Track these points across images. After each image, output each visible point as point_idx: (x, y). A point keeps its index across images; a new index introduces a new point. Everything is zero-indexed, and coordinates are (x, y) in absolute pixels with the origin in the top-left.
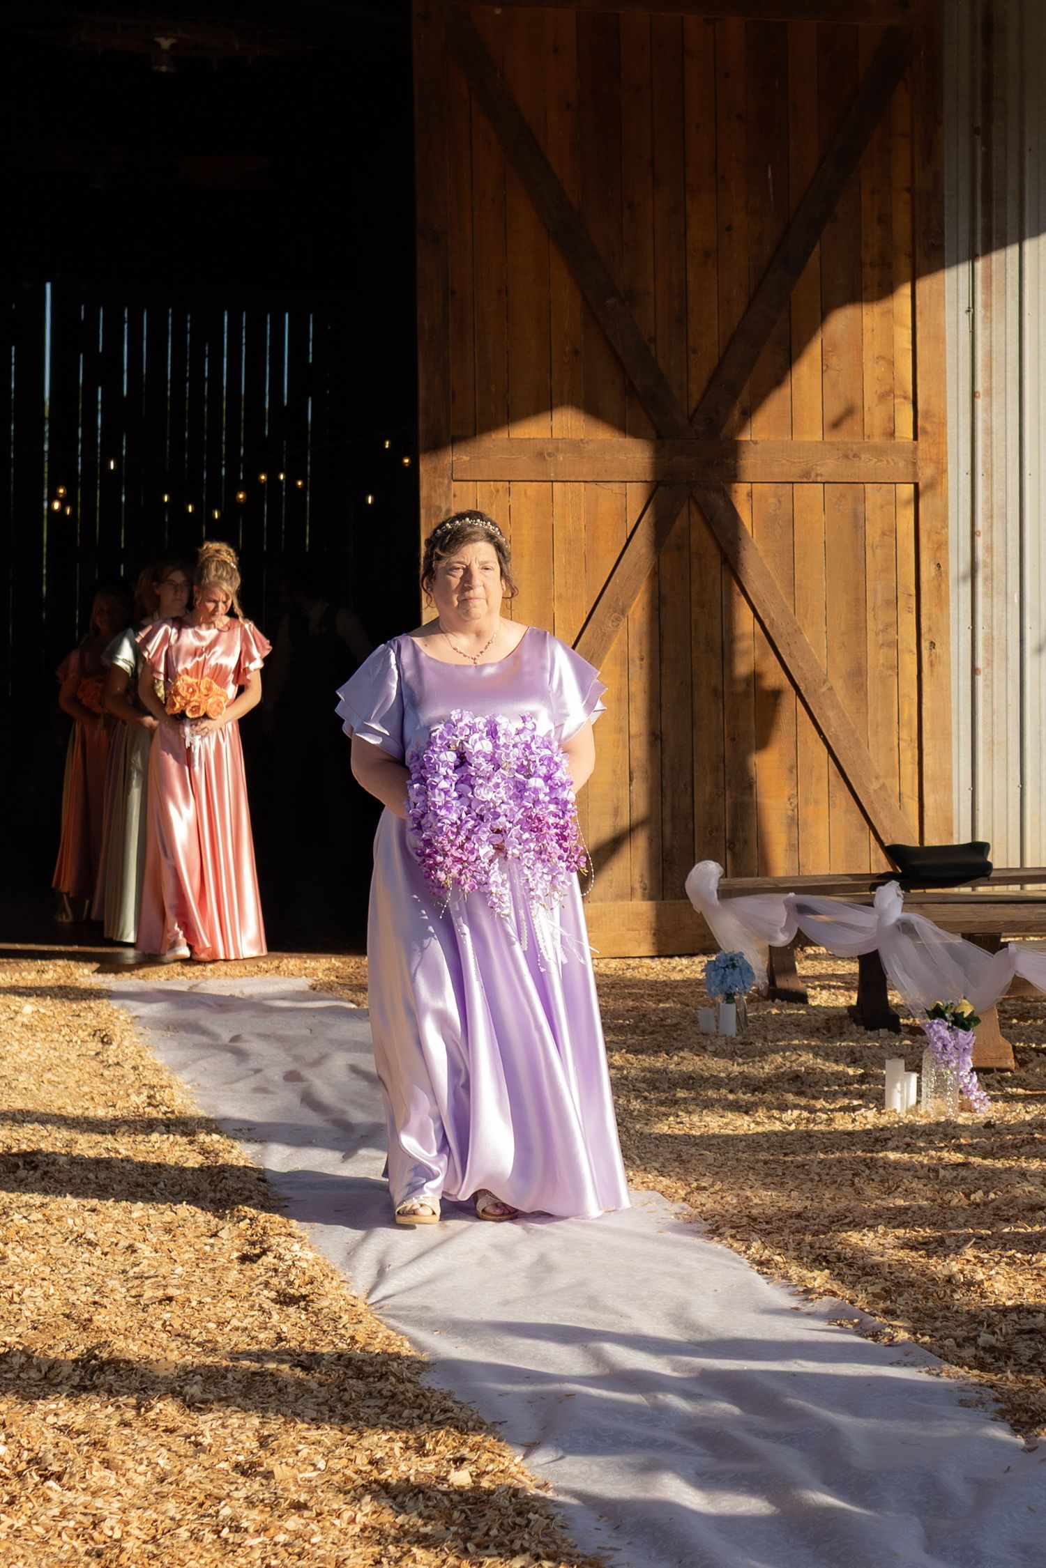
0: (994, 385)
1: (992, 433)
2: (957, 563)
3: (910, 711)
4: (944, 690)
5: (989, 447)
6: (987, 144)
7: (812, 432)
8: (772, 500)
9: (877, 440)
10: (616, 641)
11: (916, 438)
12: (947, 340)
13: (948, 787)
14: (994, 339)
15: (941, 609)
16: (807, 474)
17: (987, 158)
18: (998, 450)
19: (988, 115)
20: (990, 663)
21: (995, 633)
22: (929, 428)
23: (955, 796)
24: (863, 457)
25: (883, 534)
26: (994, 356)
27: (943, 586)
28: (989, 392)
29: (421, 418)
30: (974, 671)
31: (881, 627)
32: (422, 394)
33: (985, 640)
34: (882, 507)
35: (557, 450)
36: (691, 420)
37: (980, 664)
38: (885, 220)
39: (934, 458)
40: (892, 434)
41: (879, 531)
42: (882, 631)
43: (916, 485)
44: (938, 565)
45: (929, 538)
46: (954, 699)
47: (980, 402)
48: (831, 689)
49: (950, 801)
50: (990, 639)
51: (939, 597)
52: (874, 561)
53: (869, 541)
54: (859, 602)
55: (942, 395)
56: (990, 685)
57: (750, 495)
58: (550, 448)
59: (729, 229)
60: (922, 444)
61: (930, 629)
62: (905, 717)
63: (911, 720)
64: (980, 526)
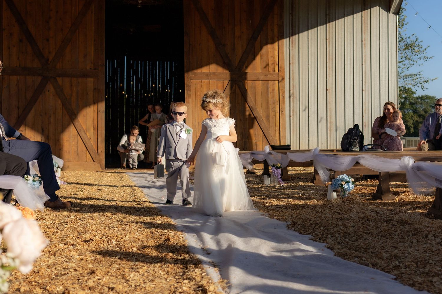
1: (293, 71)
2: (287, 95)
3: (278, 124)
4: (284, 120)
5: (293, 74)
6: (292, 16)
7: (259, 71)
8: (251, 84)
9: (271, 72)
11: (279, 72)
12: (285, 53)
13: (285, 138)
14: (294, 53)
15: (284, 105)
16: (258, 79)
17: (292, 19)
18: (294, 74)
19: (292, 11)
20: (293, 115)
21: (294, 109)
22: (281, 70)
23: (286, 140)
24: (269, 75)
25: (273, 90)
26: (294, 56)
27: (284, 100)
28: (293, 63)
29: (185, 68)
30: (290, 116)
31: (272, 108)
32: (185, 63)
33: (292, 110)
34: (272, 85)
35: (211, 74)
36: (236, 69)
37: (291, 115)
38: (273, 31)
39: (282, 76)
40: (274, 71)
43: (279, 81)
44: (283, 96)
45: (281, 91)
46: (286, 122)
47: (291, 65)
48: (263, 119)
49: (286, 141)
50: (293, 110)
51: (283, 102)
52: (271, 95)
53: (270, 91)
54: (268, 103)
55: (284, 64)
56: (293, 119)
57: (247, 83)
58: (209, 74)
59: (243, 32)
60: (280, 73)
61: (282, 108)
62: (277, 125)
63: (278, 125)
64: (291, 89)
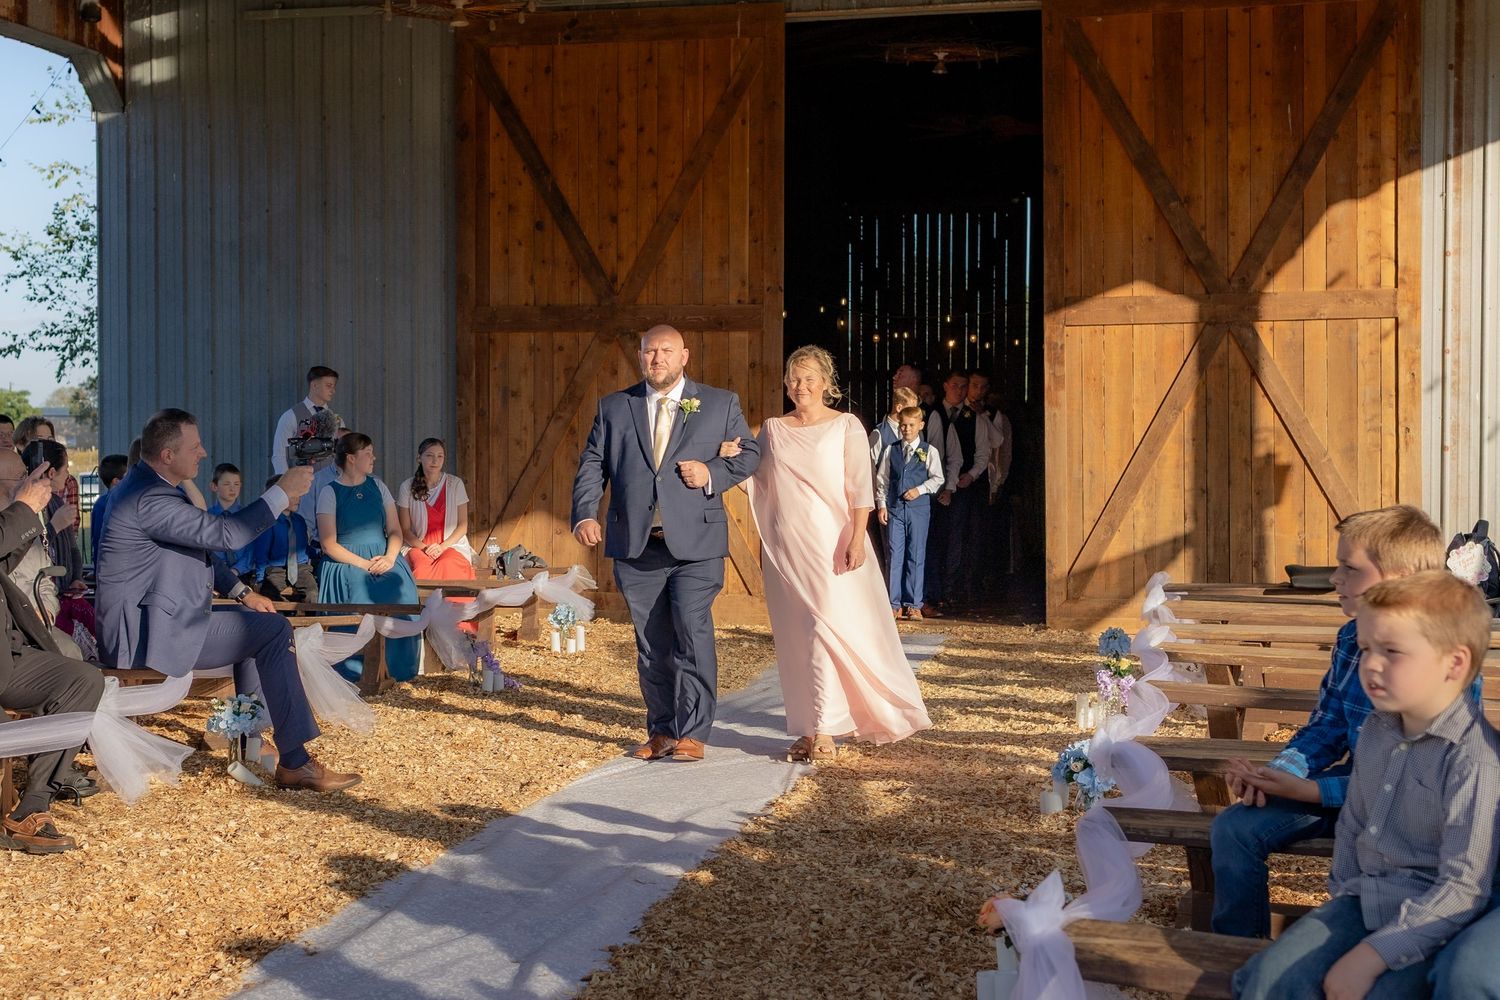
0: (1462, 246)
1: (1459, 280)
3: (1390, 475)
4: (1415, 461)
5: (1457, 290)
6: (1458, 76)
7: (1319, 285)
8: (1288, 333)
9: (1367, 289)
10: (1175, 427)
11: (1396, 286)
12: (1423, 217)
14: (1462, 214)
15: (1414, 404)
16: (1314, 314)
17: (1458, 87)
18: (1464, 292)
19: (1459, 56)
20: (1455, 442)
21: (1460, 421)
22: (1406, 278)
24: (1357, 301)
25: (1371, 353)
26: (1463, 225)
27: (1416, 389)
28: (1458, 251)
30: (1443, 448)
31: (1368, 417)
32: (1046, 271)
33: (1452, 426)
34: (1370, 335)
35: (1137, 304)
36: (1229, 280)
37: (1447, 443)
38: (1375, 136)
39: (1411, 299)
40: (1379, 284)
41: (1368, 352)
42: (1370, 420)
43: (1397, 319)
44: (1412, 373)
45: (1405, 356)
47: (1450, 259)
48: (1330, 460)
50: (1455, 425)
51: (1414, 396)
52: (1364, 372)
53: (1360, 359)
54: (1352, 401)
55: (1417, 255)
56: (1455, 458)
58: (1133, 303)
59: (1259, 150)
60: (1401, 290)
61: (1406, 419)
62: (1386, 480)
63: (1391, 482)
64: (1449, 346)
